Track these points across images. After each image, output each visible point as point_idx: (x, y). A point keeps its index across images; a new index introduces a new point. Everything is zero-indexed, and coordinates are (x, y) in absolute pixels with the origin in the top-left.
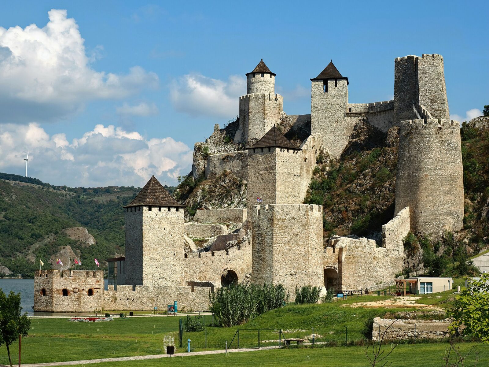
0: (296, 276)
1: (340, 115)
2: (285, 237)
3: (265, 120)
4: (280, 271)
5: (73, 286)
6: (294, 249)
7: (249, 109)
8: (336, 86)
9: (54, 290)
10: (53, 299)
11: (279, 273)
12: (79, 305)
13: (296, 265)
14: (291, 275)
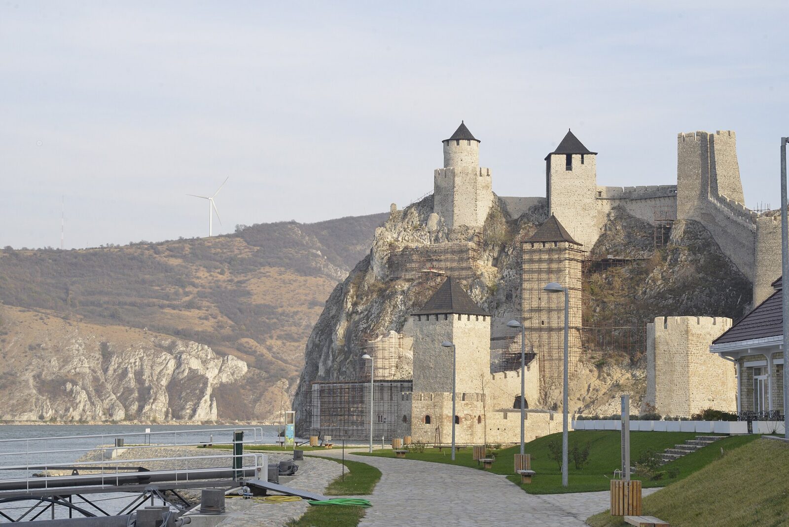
0: (715, 402)
1: (588, 201)
2: (701, 356)
3: (477, 202)
4: (697, 396)
5: (466, 412)
6: (711, 369)
7: (454, 187)
8: (583, 163)
9: (444, 417)
10: (443, 427)
11: (696, 398)
12: (471, 435)
13: (713, 389)
14: (709, 400)
